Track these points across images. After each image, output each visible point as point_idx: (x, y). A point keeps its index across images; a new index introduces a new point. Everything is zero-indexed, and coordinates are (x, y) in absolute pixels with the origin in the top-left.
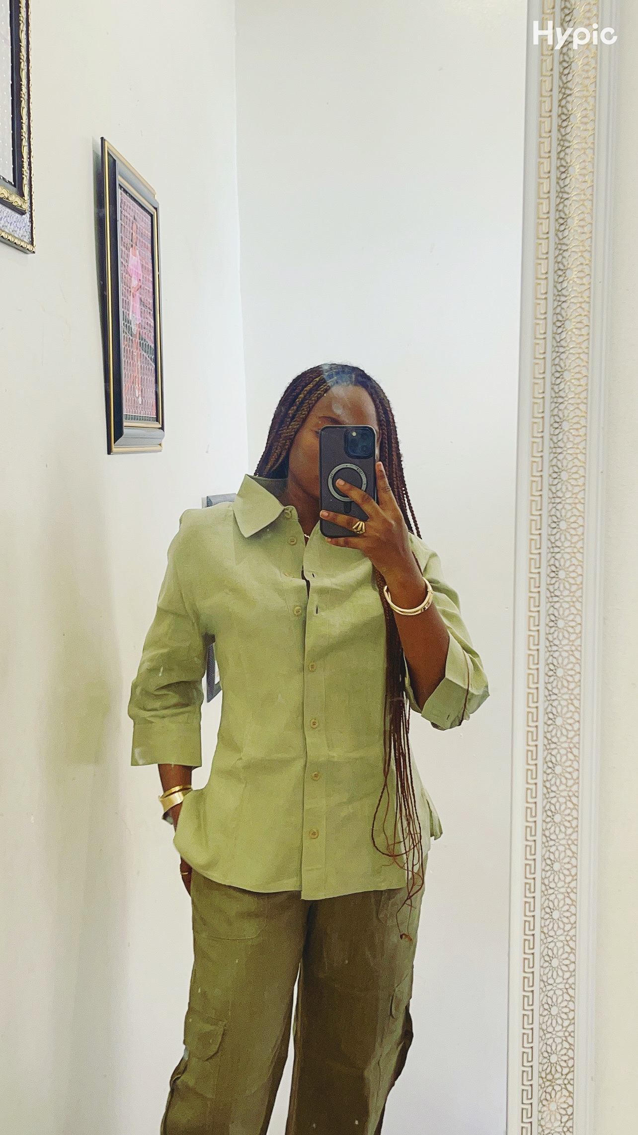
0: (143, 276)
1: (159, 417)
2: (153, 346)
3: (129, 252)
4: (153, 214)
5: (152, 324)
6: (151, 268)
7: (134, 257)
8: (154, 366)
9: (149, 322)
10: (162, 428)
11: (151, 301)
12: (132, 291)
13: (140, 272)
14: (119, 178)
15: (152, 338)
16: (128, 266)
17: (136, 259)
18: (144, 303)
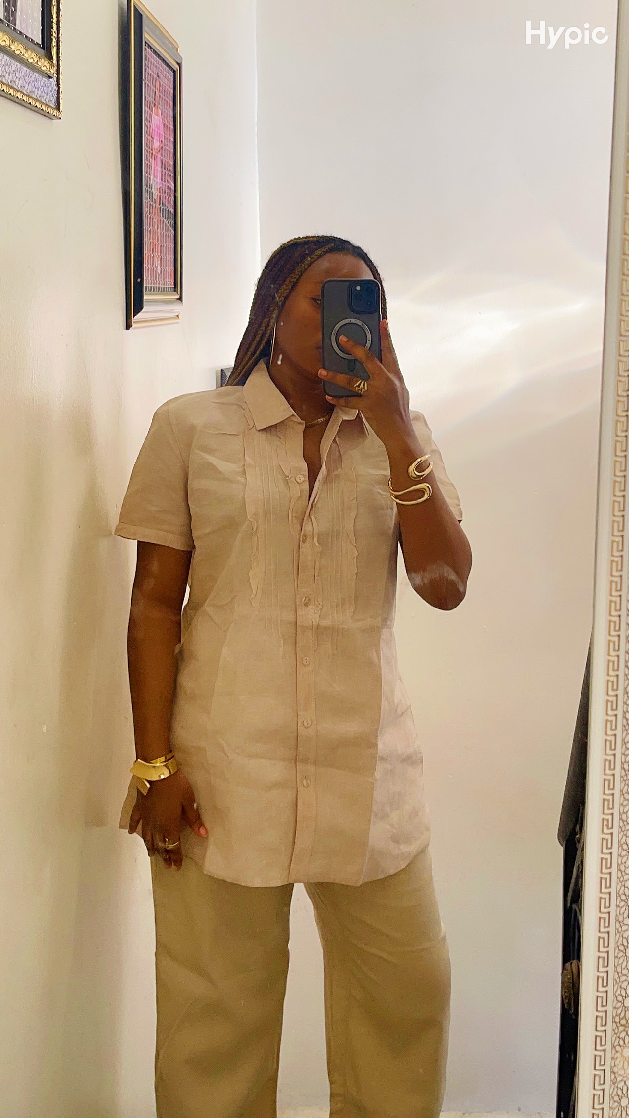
0: (165, 136)
1: (177, 287)
2: (172, 211)
3: (152, 111)
4: (176, 69)
5: (173, 188)
6: (172, 127)
7: (156, 117)
8: (173, 232)
9: (169, 186)
10: (180, 299)
11: (172, 163)
12: (154, 153)
13: (162, 133)
14: (146, 36)
15: (172, 203)
16: (150, 126)
17: (159, 118)
18: (165, 165)
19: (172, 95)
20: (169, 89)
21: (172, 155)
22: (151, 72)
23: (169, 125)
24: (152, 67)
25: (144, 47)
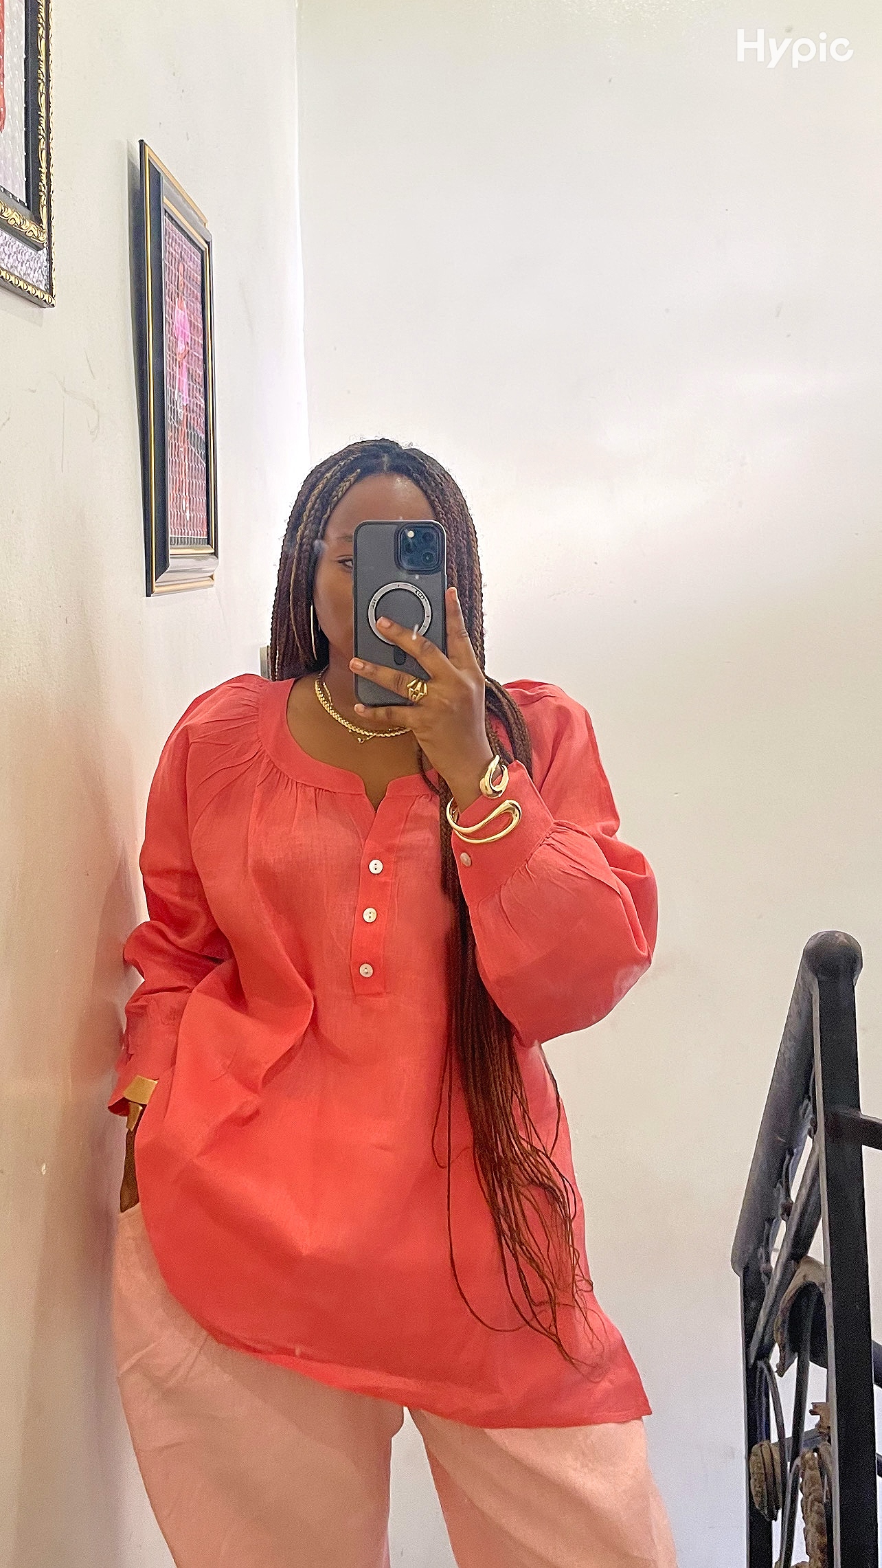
0: (192, 338)
1: (211, 539)
2: (203, 437)
3: (175, 304)
4: (204, 249)
5: (203, 406)
7: (180, 311)
8: (205, 465)
10: (215, 554)
11: (201, 373)
12: (178, 359)
13: (188, 333)
14: (165, 200)
15: (203, 426)
16: (173, 323)
17: (183, 314)
18: (192, 376)
19: (199, 283)
20: (196, 276)
21: (201, 363)
22: (172, 251)
23: (196, 323)
24: (173, 245)
25: (164, 217)
